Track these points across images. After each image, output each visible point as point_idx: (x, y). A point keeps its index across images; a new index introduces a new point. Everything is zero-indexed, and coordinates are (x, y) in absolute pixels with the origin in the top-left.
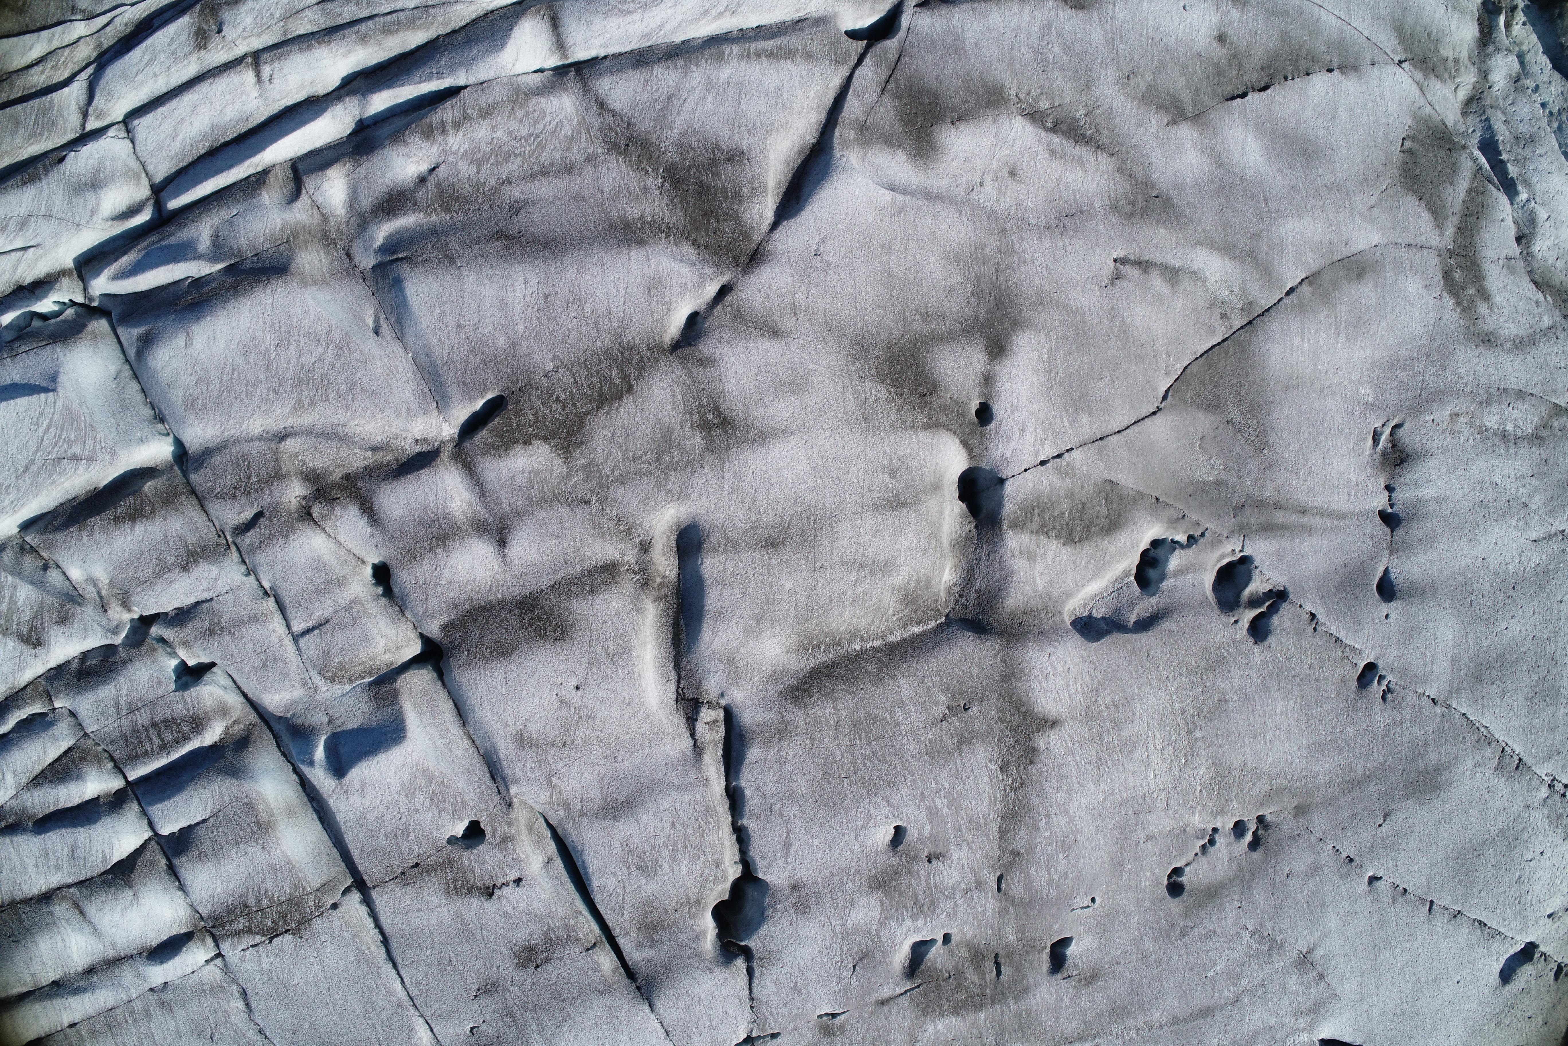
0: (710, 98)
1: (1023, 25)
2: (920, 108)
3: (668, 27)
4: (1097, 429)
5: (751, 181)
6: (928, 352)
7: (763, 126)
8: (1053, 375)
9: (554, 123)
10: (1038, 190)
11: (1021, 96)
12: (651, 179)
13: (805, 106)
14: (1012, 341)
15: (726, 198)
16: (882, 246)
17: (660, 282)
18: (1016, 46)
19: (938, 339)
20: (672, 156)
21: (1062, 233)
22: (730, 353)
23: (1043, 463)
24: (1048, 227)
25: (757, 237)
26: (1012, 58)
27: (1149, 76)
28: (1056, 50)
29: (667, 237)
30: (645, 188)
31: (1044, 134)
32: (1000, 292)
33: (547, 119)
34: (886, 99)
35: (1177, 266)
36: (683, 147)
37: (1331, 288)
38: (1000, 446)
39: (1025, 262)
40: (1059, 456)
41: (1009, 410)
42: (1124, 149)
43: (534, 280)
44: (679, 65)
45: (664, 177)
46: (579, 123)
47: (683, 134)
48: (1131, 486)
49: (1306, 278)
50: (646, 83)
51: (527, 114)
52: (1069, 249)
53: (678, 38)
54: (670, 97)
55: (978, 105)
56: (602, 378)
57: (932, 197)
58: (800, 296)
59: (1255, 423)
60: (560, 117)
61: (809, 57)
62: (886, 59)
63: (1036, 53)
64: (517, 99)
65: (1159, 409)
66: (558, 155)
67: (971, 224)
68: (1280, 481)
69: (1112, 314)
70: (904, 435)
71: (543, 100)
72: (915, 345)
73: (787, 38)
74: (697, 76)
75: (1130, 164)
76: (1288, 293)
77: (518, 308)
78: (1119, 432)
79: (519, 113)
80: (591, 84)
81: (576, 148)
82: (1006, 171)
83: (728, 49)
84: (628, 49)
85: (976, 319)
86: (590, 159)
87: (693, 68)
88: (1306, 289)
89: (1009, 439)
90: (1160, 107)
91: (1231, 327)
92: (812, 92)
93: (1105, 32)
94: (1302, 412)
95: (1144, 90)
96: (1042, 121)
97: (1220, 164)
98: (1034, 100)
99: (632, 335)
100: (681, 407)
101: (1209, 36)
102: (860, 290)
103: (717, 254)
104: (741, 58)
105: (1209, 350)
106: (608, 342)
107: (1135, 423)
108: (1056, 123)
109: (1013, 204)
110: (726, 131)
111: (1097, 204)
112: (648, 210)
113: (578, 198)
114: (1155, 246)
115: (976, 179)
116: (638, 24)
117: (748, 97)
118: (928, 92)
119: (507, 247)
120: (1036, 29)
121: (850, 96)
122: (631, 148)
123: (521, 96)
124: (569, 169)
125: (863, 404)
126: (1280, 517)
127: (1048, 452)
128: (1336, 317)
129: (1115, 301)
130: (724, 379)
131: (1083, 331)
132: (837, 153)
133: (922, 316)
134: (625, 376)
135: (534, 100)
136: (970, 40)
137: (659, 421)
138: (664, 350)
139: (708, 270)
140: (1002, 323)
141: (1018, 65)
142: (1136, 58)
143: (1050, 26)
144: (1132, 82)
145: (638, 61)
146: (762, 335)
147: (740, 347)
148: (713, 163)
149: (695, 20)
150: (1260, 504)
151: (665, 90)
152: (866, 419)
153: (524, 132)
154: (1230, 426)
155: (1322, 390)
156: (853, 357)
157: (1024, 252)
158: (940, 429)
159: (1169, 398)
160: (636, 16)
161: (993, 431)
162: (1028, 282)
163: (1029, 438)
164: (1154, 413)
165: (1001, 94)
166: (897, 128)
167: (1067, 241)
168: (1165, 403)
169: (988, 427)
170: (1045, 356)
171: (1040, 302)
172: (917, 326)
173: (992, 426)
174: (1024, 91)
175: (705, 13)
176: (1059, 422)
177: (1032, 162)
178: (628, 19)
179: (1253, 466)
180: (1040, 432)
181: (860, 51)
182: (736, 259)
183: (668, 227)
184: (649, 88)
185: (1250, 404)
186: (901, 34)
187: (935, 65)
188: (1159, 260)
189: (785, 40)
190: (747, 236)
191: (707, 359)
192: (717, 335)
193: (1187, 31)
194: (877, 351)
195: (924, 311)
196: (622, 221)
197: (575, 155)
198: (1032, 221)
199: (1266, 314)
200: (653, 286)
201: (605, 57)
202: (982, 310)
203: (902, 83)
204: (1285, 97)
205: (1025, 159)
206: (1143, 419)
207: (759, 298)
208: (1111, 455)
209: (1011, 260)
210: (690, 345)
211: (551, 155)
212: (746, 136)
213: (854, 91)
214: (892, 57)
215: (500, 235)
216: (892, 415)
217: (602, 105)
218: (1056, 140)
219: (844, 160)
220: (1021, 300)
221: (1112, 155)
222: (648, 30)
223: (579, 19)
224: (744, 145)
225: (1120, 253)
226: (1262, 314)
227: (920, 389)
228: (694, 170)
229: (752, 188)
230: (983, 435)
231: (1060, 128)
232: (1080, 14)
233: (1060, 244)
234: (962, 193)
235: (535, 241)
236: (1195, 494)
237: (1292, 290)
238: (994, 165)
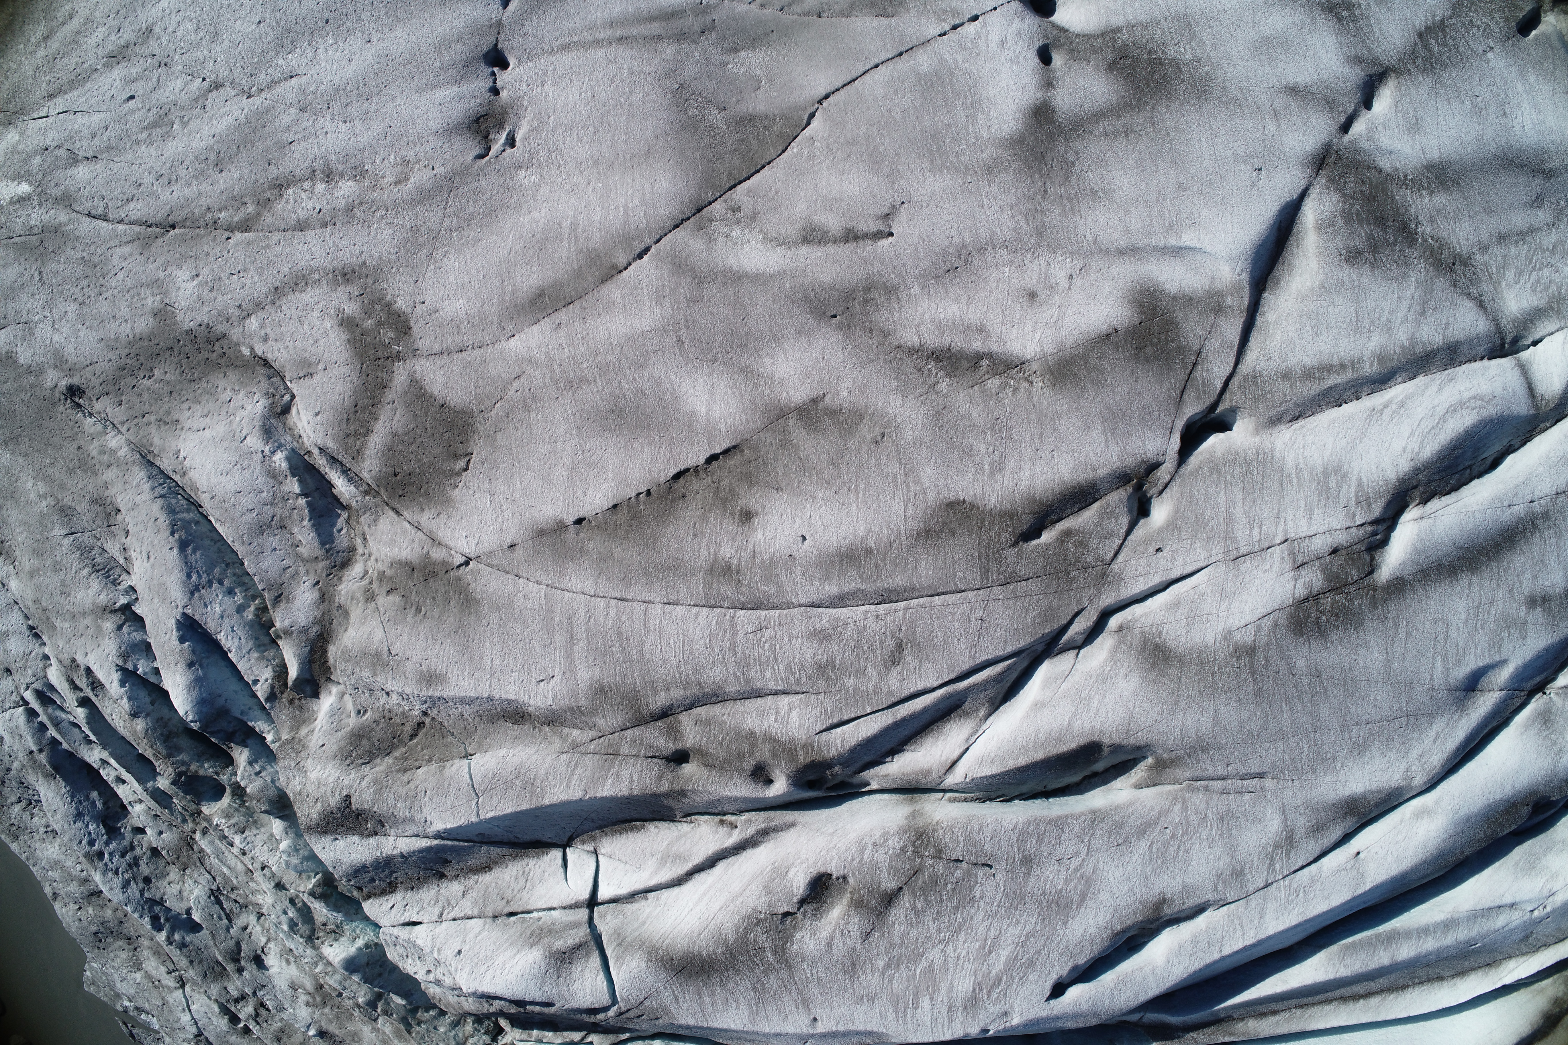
0: (1386, 314)
1: (1028, 466)
2: (1155, 341)
3: (1434, 388)
4: (908, 62)
5: (1335, 234)
6: (1123, 97)
7: (1328, 292)
8: (969, 101)
9: (1522, 281)
10: (997, 287)
11: (1026, 384)
12: (1428, 231)
13: (1284, 323)
14: (1024, 123)
15: (1358, 215)
16: (1186, 189)
17: (1409, 130)
18: (1037, 440)
19: (1112, 111)
20: (1413, 254)
21: (964, 246)
22: (1335, 68)
23: (975, 18)
24: (982, 250)
25: (1322, 180)
26: (1040, 423)
27: (853, 443)
28: (982, 447)
29: (1406, 176)
30: (1432, 222)
31: (995, 348)
32: (1041, 171)
33: (1528, 285)
34: (1195, 344)
35: (804, 248)
36: (1404, 263)
37: (584, 269)
38: (1026, 27)
39: (1011, 206)
40: (955, 28)
41: (1021, 58)
42: (882, 357)
43: (1517, 128)
44: (1420, 346)
45: (1417, 233)
46: (1500, 283)
47: (1405, 276)
48: (859, 19)
49: (620, 272)
50: (1447, 325)
51: (1547, 288)
52: (953, 232)
53: (1421, 380)
54: (1423, 313)
55: (1084, 357)
56: (1445, 45)
57: (1132, 252)
58: (1271, 127)
59: (690, 113)
60: (1518, 287)
61: (1286, 375)
62: (1198, 390)
63: (1009, 437)
64: (1558, 302)
65: (820, 102)
66: (1513, 251)
67: (1081, 233)
68: (656, 61)
69: (893, 177)
70: (1142, 16)
71: (1535, 303)
72: (1140, 100)
73: (1312, 392)
74: (1402, 336)
75: (874, 342)
76: (647, 250)
77: (1526, 105)
78: (877, 66)
79: (1553, 289)
80: (1493, 327)
81: (1499, 258)
82: (1042, 296)
83: (1374, 369)
84: (1464, 367)
85: (1067, 140)
86: (1484, 249)
87: (1407, 344)
88: (621, 259)
89: (1018, 34)
90: (836, 412)
91: (726, 201)
92: (1278, 338)
93: (917, 482)
94: (625, 134)
95: (861, 427)
96: (995, 364)
97: (746, 371)
98: (1007, 384)
99: (1426, 82)
100: (1372, 21)
101: (764, 515)
102: (1207, 142)
103: (1358, 162)
104: (1360, 360)
105: (752, 175)
106: (1445, 75)
107: (854, 80)
108: (976, 366)
109: (1028, 265)
110: (1365, 281)
111: (916, 290)
112: (1427, 200)
113: (1489, 211)
114: (835, 261)
115: (1077, 282)
116: (1462, 389)
117: (1348, 319)
118: (1147, 360)
119: (1543, 161)
120: (1010, 465)
121: (1236, 341)
122: (1450, 261)
123: (1555, 306)
124: (1501, 238)
125: (1193, 36)
126: (655, 28)
127: (970, 29)
128: (576, 241)
129: (890, 190)
130: (1337, 45)
131: (932, 151)
132: (1245, 277)
133: (1132, 131)
134: (1426, 46)
135: (1544, 302)
136: (1097, 433)
137: (1390, 9)
138: (1394, 71)
139: (1365, 145)
140: (1037, 139)
141: (1033, 417)
142: (873, 461)
143: (992, 473)
144: (878, 431)
145: (1455, 352)
146: (1306, 87)
147: (1326, 75)
148: (1374, 248)
149: (1410, 397)
150: (681, 36)
151: (1428, 320)
152: (1188, 24)
153: (1546, 272)
154: (721, 105)
155: (597, 162)
156: (1208, 79)
157: (1013, 216)
158: (1099, 32)
159: (806, 116)
160: (1466, 395)
161: (1036, 40)
162: (1007, 186)
163: (995, 37)
164: (827, 97)
165: (1056, 378)
166: (1180, 315)
167: (956, 239)
168: (812, 109)
169: (1041, 43)
170: (980, 116)
171: (991, 169)
172: (1138, 120)
173: (1038, 44)
174: (1022, 390)
175: (1402, 404)
176: (959, 57)
177: (1008, 312)
178: (1473, 392)
179: (690, 71)
180: (982, 44)
181: (1227, 396)
182: (1339, 158)
183: (1407, 185)
184: (1444, 322)
185: (697, 129)
186: (1180, 424)
187: (1139, 393)
188: (831, 248)
189: (1315, 388)
190: (1331, 180)
191: (1355, 63)
192: (1348, 84)
193: (799, 512)
194: (1183, 87)
195: (1131, 136)
196: (1449, 189)
197: (1498, 251)
198: (1004, 252)
199: (679, 221)
200: (1414, 126)
201: (1482, 359)
202: (1061, 149)
203: (1178, 365)
204: (650, 471)
205: (1018, 314)
206: (845, 85)
207: (1313, 121)
208: (888, 41)
209: (1028, 206)
210: (1371, 76)
211: (1518, 251)
212: (1346, 279)
213: (1232, 348)
214: (1191, 393)
215: (1549, 175)
216: (1159, 32)
217: (1481, 304)
218: (977, 345)
219: (1238, 269)
220: (1014, 166)
221: (899, 347)
222: (1452, 384)
223: (1514, 394)
224: (1347, 269)
225: (884, 243)
226: (683, 221)
227: (1129, 61)
228: (1391, 240)
229: (1333, 226)
230: (1046, 36)
231: (969, 361)
232: (952, 496)
233: (966, 235)
234: (1093, 263)
235: (1521, 167)
236: (766, 34)
237: (640, 256)
238: (1057, 299)
